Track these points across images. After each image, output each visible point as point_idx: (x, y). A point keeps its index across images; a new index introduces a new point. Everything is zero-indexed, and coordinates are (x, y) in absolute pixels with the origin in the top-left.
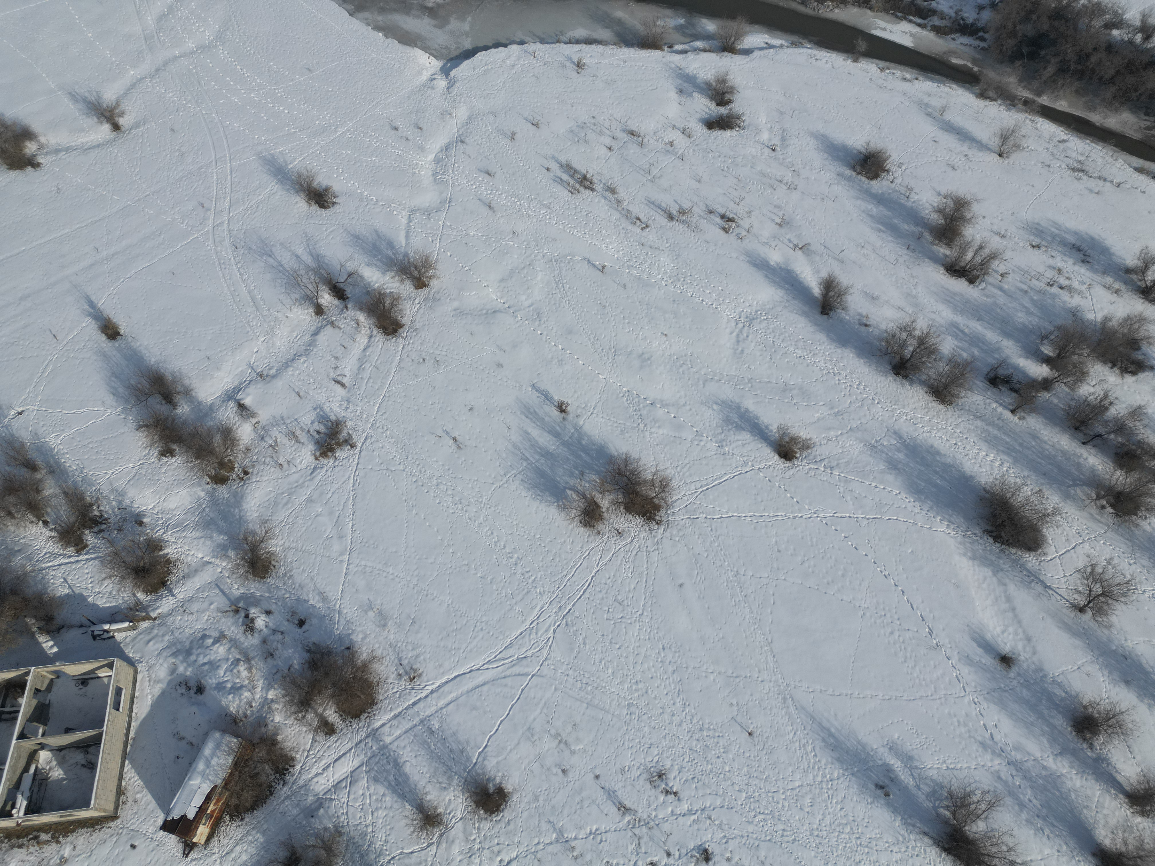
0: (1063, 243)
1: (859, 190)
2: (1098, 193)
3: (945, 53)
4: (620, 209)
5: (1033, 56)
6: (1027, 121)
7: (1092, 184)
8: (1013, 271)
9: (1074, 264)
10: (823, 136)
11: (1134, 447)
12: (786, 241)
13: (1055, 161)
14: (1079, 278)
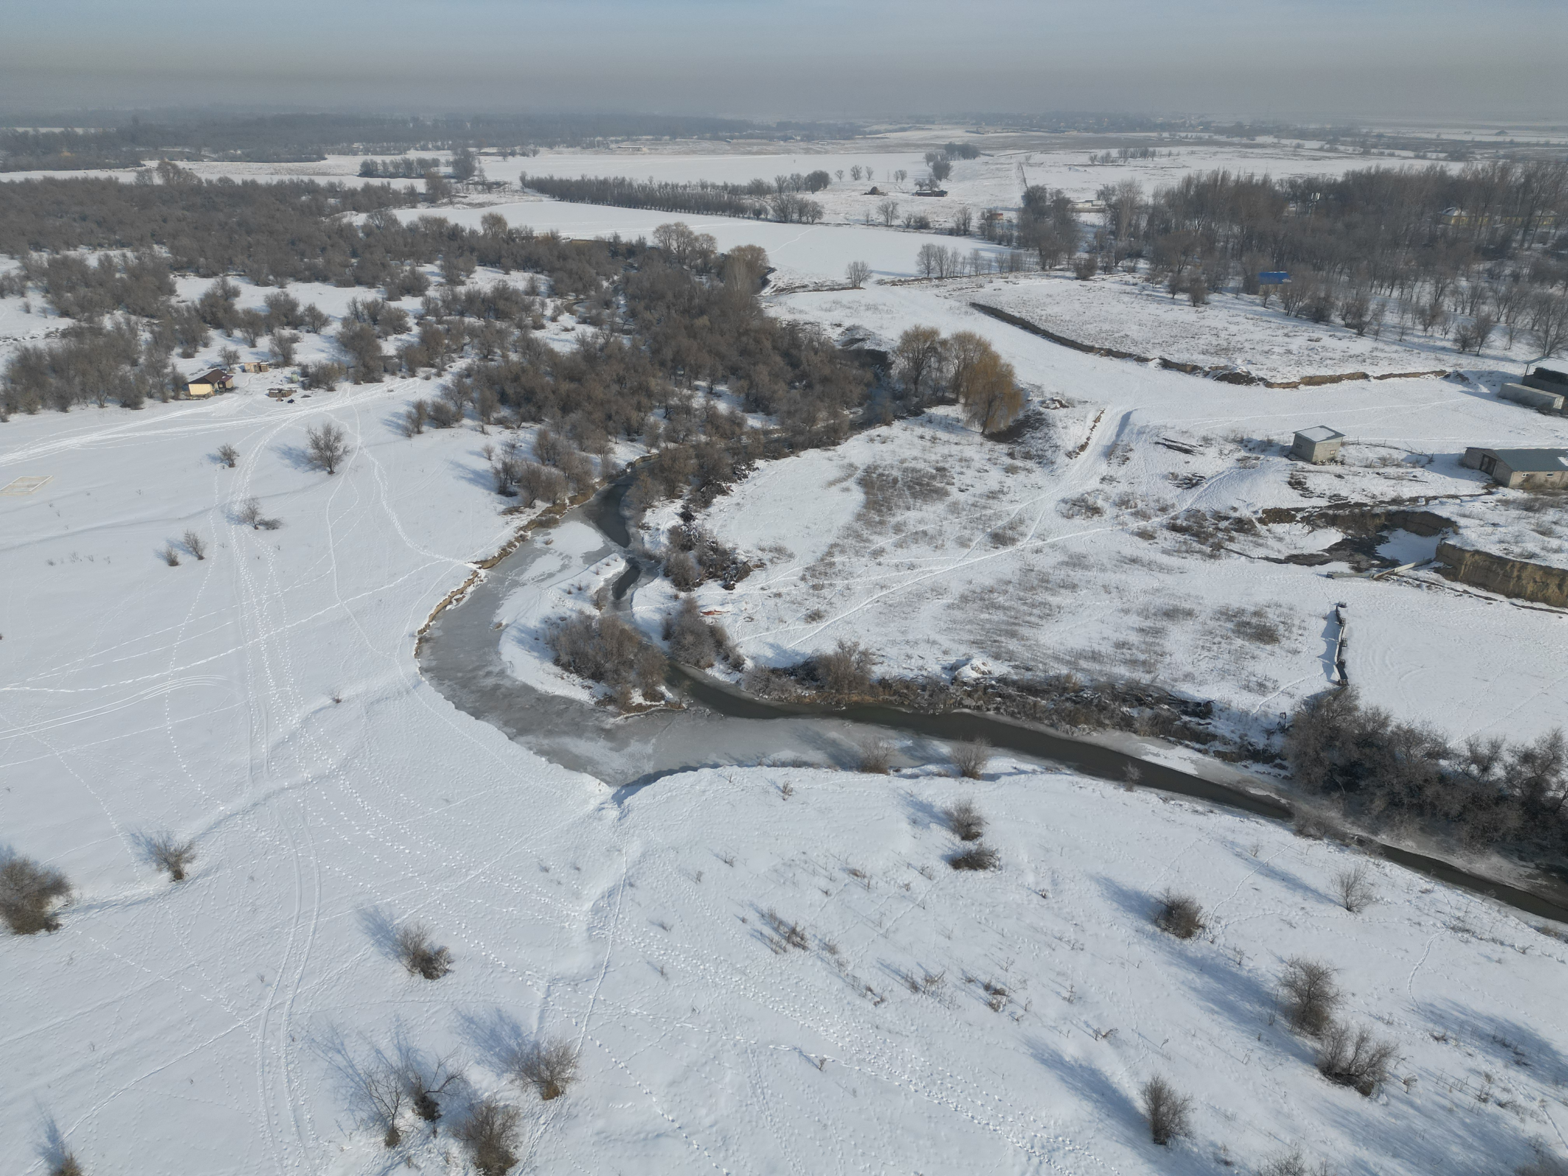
0: (1477, 1034)
1: (1169, 952)
2: (1499, 962)
3: (1239, 782)
4: (842, 975)
5: (1351, 786)
6: (1371, 866)
7: (1488, 948)
8: (1420, 1075)
9: (1506, 1067)
10: (1105, 879)
12: (1082, 1025)
13: (1425, 918)
14: (1522, 1091)
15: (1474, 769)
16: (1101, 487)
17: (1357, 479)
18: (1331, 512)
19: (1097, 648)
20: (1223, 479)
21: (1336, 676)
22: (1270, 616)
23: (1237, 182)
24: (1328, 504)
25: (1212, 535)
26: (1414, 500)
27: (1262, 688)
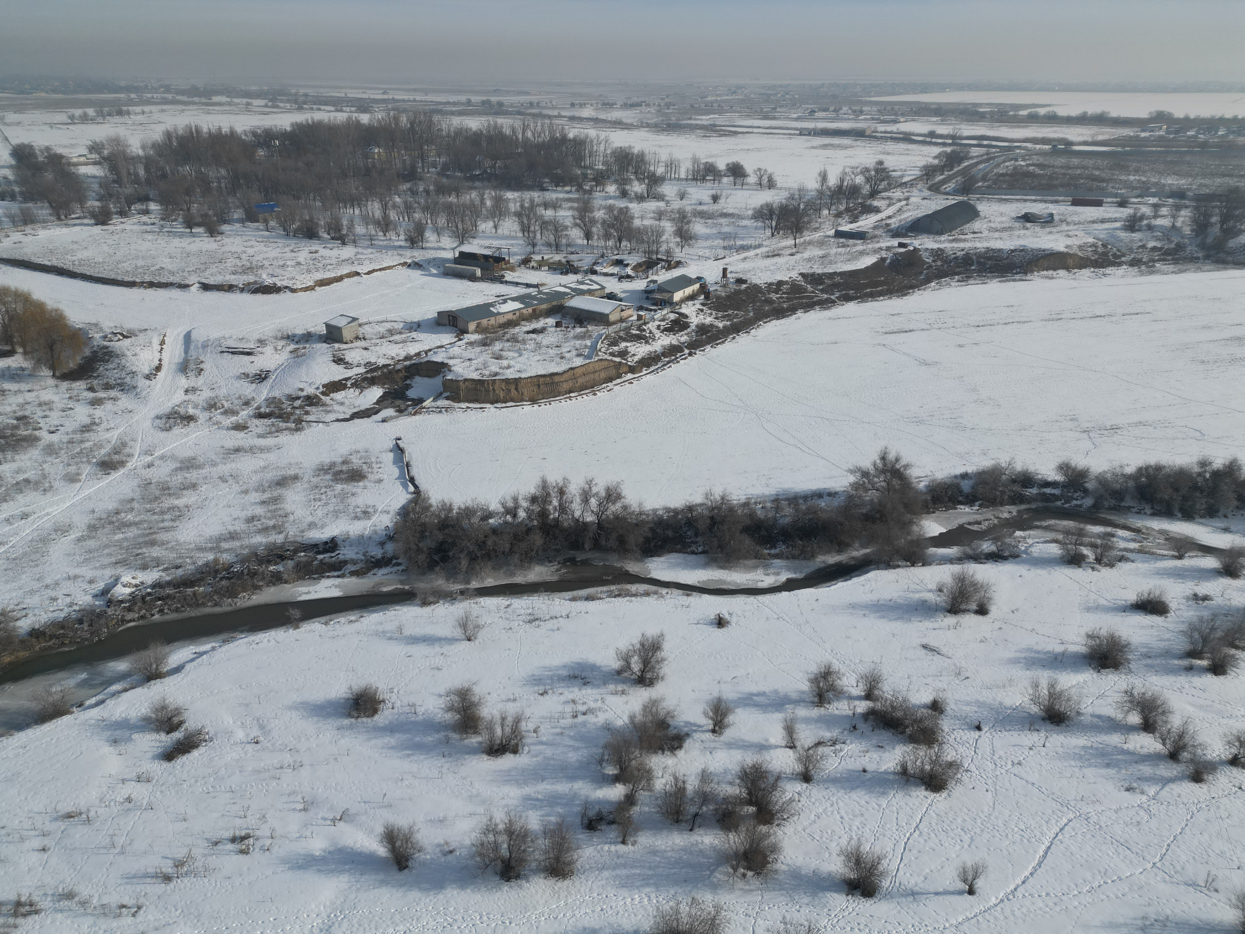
0: (561, 679)
1: (366, 732)
2: (558, 629)
3: (373, 587)
4: (89, 911)
5: (445, 559)
6: (473, 605)
7: (550, 624)
8: (541, 722)
9: (580, 690)
10: (301, 703)
11: (724, 806)
12: (320, 822)
13: (513, 623)
14: (591, 699)
15: (509, 518)
16: (187, 398)
17: (377, 348)
18: (369, 375)
19: (231, 529)
20: (285, 369)
21: (411, 488)
22: (354, 461)
23: (210, 133)
24: (365, 370)
25: (292, 414)
26: (418, 354)
27: (366, 514)
